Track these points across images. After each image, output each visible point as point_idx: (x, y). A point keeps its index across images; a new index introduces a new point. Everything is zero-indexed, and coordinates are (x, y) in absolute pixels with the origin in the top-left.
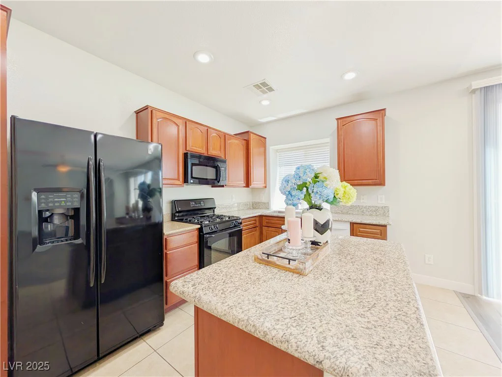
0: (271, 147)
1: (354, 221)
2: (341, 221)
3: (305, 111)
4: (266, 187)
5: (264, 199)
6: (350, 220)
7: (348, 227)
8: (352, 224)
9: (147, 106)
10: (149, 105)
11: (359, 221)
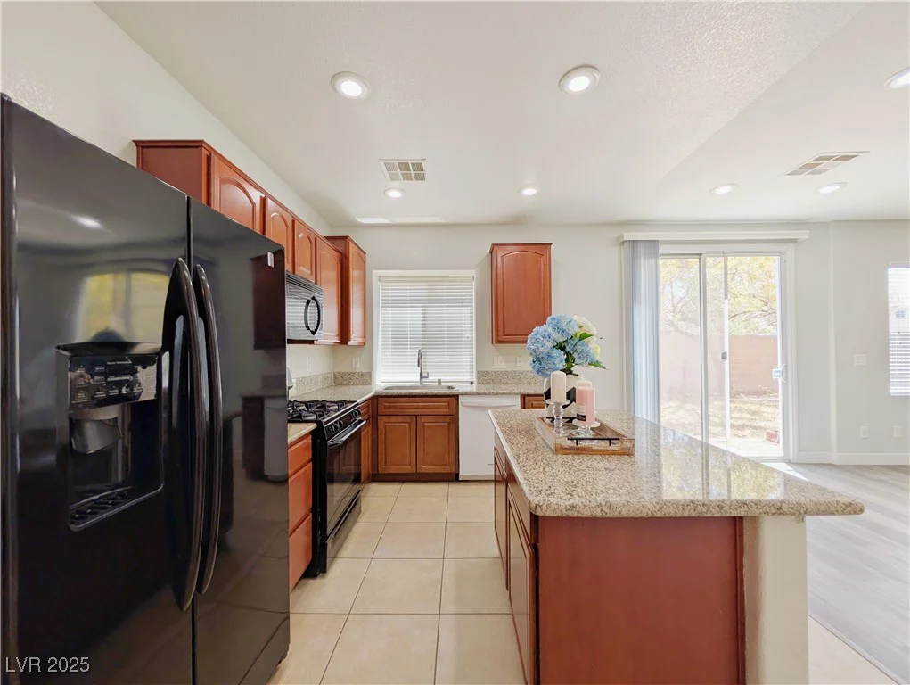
0: (374, 271)
1: (527, 392)
2: (510, 394)
3: (443, 221)
4: (365, 344)
5: (360, 367)
6: (522, 392)
7: (517, 401)
8: (524, 397)
9: (202, 141)
10: (205, 140)
11: (532, 392)
